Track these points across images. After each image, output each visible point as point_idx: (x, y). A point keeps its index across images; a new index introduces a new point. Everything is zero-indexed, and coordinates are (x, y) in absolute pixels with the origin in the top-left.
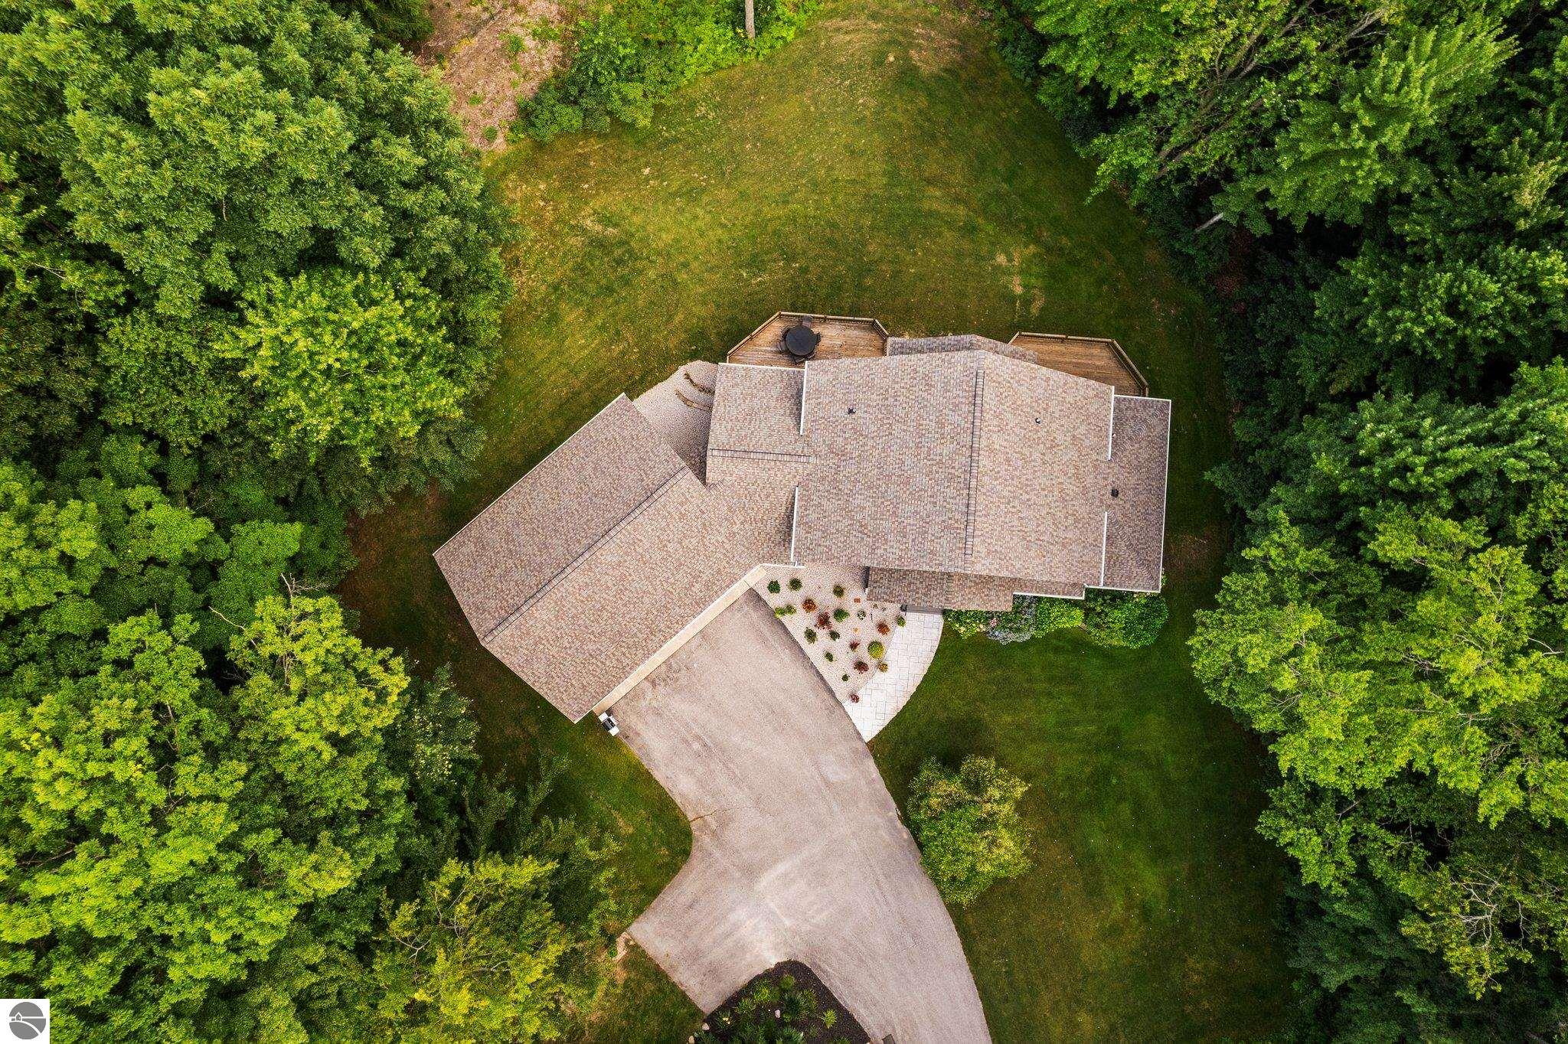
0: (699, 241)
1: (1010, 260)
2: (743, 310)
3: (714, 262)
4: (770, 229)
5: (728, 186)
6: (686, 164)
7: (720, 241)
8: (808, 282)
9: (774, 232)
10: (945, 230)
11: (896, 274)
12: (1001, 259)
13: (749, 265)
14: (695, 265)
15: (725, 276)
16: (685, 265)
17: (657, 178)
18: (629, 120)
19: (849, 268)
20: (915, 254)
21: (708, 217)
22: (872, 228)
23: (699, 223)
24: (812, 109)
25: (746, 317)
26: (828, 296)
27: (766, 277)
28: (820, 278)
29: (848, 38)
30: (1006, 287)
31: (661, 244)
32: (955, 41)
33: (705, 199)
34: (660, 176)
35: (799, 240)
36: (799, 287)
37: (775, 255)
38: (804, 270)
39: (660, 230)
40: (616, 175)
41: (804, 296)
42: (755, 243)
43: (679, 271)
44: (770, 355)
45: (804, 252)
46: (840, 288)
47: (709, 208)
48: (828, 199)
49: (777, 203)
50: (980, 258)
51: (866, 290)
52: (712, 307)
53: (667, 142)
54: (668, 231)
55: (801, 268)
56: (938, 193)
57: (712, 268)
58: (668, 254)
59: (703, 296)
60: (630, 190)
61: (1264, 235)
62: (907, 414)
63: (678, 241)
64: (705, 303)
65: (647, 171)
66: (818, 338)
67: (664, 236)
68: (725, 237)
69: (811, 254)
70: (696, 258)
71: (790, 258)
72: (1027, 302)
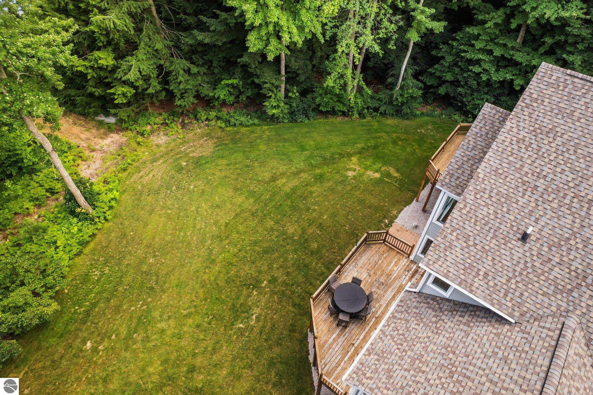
0: (184, 343)
1: (355, 170)
2: (270, 348)
3: (210, 343)
4: (221, 283)
5: (163, 291)
6: (117, 309)
7: (198, 326)
8: (284, 283)
9: (227, 282)
10: (310, 189)
11: (321, 226)
12: (350, 174)
13: (236, 318)
14: (199, 361)
15: (229, 341)
16: (192, 369)
17: (102, 339)
18: (36, 321)
19: (295, 251)
20: (314, 210)
21: (172, 322)
22: (277, 222)
23: (169, 332)
24: (169, 212)
25: (277, 350)
26: (305, 276)
27: (256, 311)
28: (288, 274)
29: (151, 175)
30: (371, 179)
31: (155, 378)
32: (205, 138)
33: (156, 314)
34: (104, 336)
35: (248, 270)
36: (283, 292)
37: (245, 292)
38: (273, 280)
39: (143, 370)
40: (62, 375)
41: (293, 292)
42: (223, 302)
43: (192, 379)
44: (341, 340)
45: (260, 272)
46: (306, 266)
47: (165, 316)
48: (235, 236)
49: (207, 267)
50: (342, 182)
51: (319, 250)
52: (246, 372)
53: (88, 313)
54: (151, 363)
55: (270, 282)
56: (284, 180)
57: (214, 349)
58: (170, 378)
59: (232, 373)
60: (86, 371)
61: (445, 27)
62: (572, 171)
63: (166, 361)
64: (239, 377)
65: (89, 344)
66: (356, 281)
67: (151, 370)
68: (198, 319)
69: (265, 268)
70: (194, 355)
71: (256, 284)
72: (388, 175)
